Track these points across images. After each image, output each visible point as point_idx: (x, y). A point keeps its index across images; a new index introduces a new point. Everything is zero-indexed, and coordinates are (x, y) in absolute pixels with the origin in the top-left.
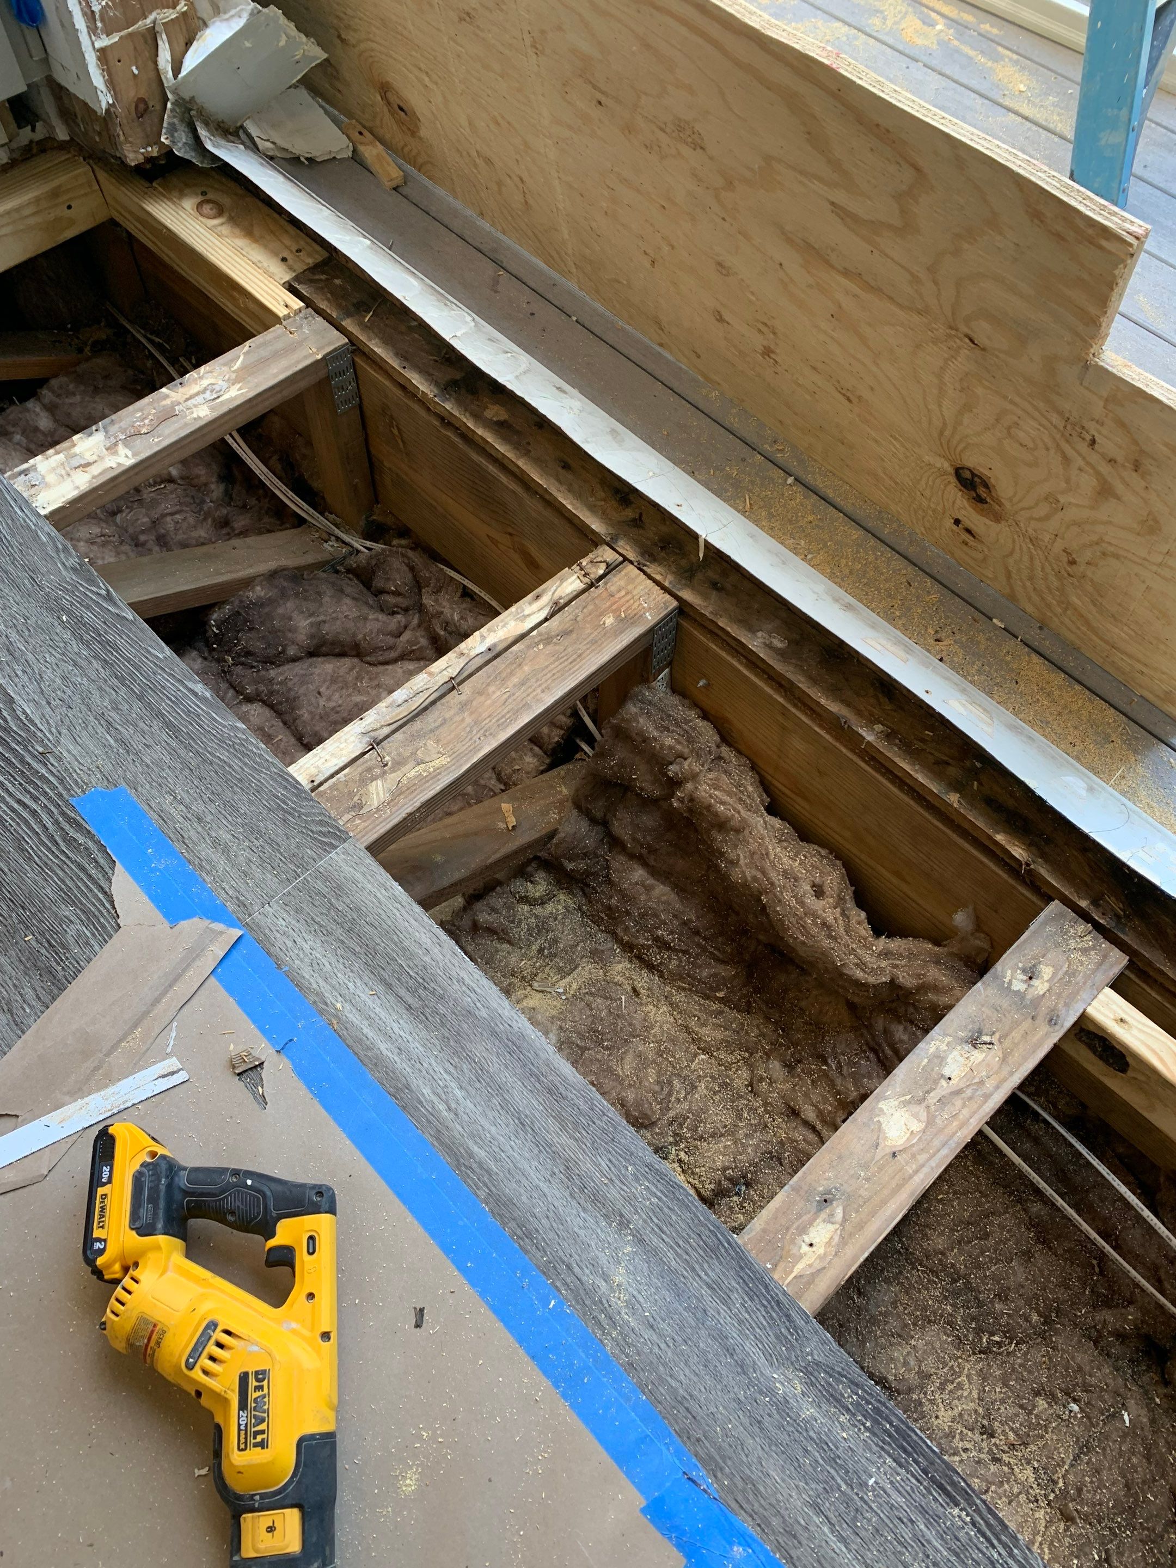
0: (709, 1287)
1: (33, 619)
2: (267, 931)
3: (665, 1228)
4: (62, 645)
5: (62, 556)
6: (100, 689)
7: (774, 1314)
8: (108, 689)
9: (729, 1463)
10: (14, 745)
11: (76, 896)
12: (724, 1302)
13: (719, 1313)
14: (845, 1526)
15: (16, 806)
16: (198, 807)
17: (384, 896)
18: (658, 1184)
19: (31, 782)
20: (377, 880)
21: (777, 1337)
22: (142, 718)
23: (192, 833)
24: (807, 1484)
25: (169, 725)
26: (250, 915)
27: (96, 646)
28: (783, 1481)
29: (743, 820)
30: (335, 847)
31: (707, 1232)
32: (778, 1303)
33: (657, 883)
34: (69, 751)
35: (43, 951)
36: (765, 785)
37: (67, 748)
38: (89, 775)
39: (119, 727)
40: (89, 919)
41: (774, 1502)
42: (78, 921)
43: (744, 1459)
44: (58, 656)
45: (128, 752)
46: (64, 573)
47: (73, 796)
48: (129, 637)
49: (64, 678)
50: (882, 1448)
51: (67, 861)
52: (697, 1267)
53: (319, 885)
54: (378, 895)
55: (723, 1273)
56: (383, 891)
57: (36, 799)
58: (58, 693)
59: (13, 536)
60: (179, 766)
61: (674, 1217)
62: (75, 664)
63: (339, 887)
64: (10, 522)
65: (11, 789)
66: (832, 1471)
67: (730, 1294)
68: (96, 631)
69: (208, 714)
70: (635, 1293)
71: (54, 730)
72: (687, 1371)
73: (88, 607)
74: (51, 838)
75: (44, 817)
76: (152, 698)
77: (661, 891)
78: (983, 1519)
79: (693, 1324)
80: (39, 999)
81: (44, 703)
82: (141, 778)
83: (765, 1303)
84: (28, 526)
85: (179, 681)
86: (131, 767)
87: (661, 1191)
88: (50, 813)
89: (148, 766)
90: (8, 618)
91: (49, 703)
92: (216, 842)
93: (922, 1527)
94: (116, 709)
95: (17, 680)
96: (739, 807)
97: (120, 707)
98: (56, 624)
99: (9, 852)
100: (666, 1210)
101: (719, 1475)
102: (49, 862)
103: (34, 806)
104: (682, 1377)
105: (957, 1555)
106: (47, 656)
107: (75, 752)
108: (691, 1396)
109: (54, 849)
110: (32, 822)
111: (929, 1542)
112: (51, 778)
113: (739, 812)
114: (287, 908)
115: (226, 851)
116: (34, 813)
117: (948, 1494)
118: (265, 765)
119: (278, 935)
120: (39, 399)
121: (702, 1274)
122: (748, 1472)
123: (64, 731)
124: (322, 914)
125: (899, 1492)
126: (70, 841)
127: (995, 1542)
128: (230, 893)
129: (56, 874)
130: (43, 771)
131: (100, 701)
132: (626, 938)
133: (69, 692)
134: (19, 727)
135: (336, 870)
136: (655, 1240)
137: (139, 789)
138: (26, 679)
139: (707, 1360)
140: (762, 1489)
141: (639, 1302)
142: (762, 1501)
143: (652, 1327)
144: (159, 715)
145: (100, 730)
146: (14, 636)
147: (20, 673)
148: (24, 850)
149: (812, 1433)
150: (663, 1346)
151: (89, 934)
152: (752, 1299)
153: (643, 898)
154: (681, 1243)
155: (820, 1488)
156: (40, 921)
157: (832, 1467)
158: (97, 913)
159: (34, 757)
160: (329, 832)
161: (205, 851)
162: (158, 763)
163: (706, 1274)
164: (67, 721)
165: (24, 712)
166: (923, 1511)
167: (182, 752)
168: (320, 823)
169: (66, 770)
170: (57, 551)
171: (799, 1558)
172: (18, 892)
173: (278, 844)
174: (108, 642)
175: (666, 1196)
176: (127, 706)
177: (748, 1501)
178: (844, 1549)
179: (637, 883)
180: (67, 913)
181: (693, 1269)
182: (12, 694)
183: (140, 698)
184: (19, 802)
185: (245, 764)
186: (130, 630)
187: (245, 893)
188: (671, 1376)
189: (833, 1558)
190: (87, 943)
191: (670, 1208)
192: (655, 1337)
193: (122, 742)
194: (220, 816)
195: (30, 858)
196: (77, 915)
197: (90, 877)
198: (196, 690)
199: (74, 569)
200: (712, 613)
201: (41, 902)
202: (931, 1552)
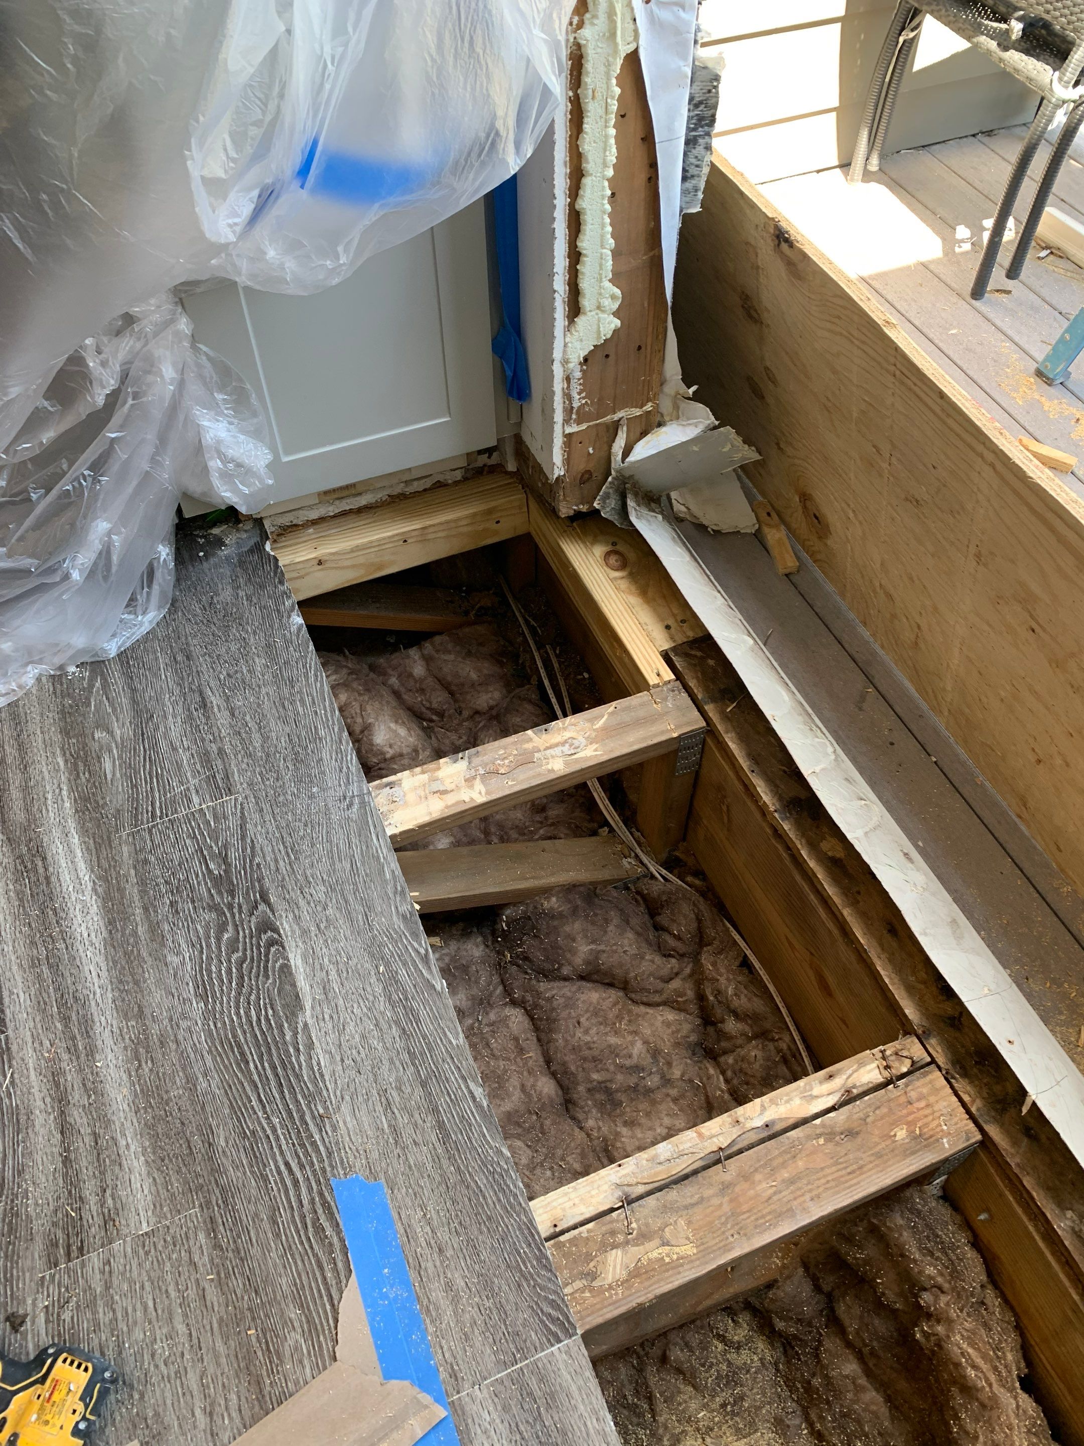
1: (355, 960)
2: (470, 1421)
4: (371, 998)
5: (398, 899)
6: (391, 1061)
8: (397, 1063)
10: (299, 1097)
11: (306, 1298)
15: (283, 1167)
16: (443, 1235)
17: (594, 1428)
19: (303, 1146)
20: (591, 1403)
22: (419, 1108)
23: (430, 1265)
25: (441, 1125)
26: (458, 1393)
27: (400, 1010)
29: (994, 1398)
30: (559, 1341)
33: (869, 1386)
34: (345, 1123)
35: (259, 1353)
36: (1026, 1351)
37: (345, 1118)
38: (355, 1158)
39: (396, 1111)
40: (310, 1331)
42: (300, 1330)
44: (365, 1010)
45: (396, 1142)
46: (395, 918)
47: (334, 1176)
48: (431, 1009)
49: (363, 1037)
51: (309, 1251)
53: (533, 1383)
54: (589, 1423)
56: (595, 1421)
57: (302, 1166)
58: (354, 1051)
59: (363, 864)
60: (438, 1178)
62: (377, 1025)
63: (552, 1395)
64: (364, 848)
65: (284, 1147)
68: (405, 993)
69: (480, 1126)
71: (338, 1093)
73: (405, 964)
74: (302, 1218)
75: (304, 1190)
76: (434, 1089)
77: (872, 1397)
80: (240, 1411)
81: (338, 1058)
82: (400, 1179)
84: (378, 857)
85: (463, 1078)
86: (395, 1161)
88: (310, 1189)
89: (410, 1167)
90: (334, 953)
91: (342, 1061)
92: (449, 1286)
94: (399, 1089)
95: (322, 1024)
96: (993, 1378)
97: (403, 1088)
98: (373, 973)
99: (262, 1220)
102: (294, 1247)
103: (298, 1174)
106: (355, 1006)
107: (350, 1126)
109: (302, 1233)
110: (292, 1193)
112: (322, 1148)
113: (990, 1385)
114: (496, 1400)
115: (455, 1300)
116: (296, 1183)
118: (517, 1208)
119: (479, 1431)
120: (420, 649)
123: (347, 1098)
124: (527, 1422)
126: (319, 1229)
128: (447, 1356)
129: (296, 1263)
130: (317, 1137)
131: (388, 1076)
132: (818, 1426)
133: (363, 1055)
134: (309, 1077)
135: (554, 1372)
137: (396, 1191)
138: (330, 1026)
144: (435, 1111)
145: (379, 1108)
146: (333, 974)
147: (327, 1017)
148: (275, 1222)
151: (305, 1351)
153: (849, 1396)
156: (266, 1315)
158: (319, 1327)
159: (314, 1117)
160: (558, 1319)
161: (438, 1294)
162: (420, 1167)
164: (352, 1086)
165: (319, 1064)
167: (445, 1163)
168: (552, 1304)
169: (337, 1143)
170: (395, 893)
172: (257, 1271)
173: (506, 1313)
174: (412, 1009)
176: (409, 1090)
179: (847, 1377)
180: (293, 1316)
182: (314, 1038)
183: (424, 1084)
184: (287, 1164)
185: (499, 1200)
186: (435, 1003)
187: (460, 1362)
190: (301, 1362)
193: (394, 1129)
194: (461, 1256)
195: (278, 1235)
196: (301, 1321)
197: (324, 1278)
198: (476, 1094)
199: (404, 917)
200: (1018, 1165)
201: (274, 1291)
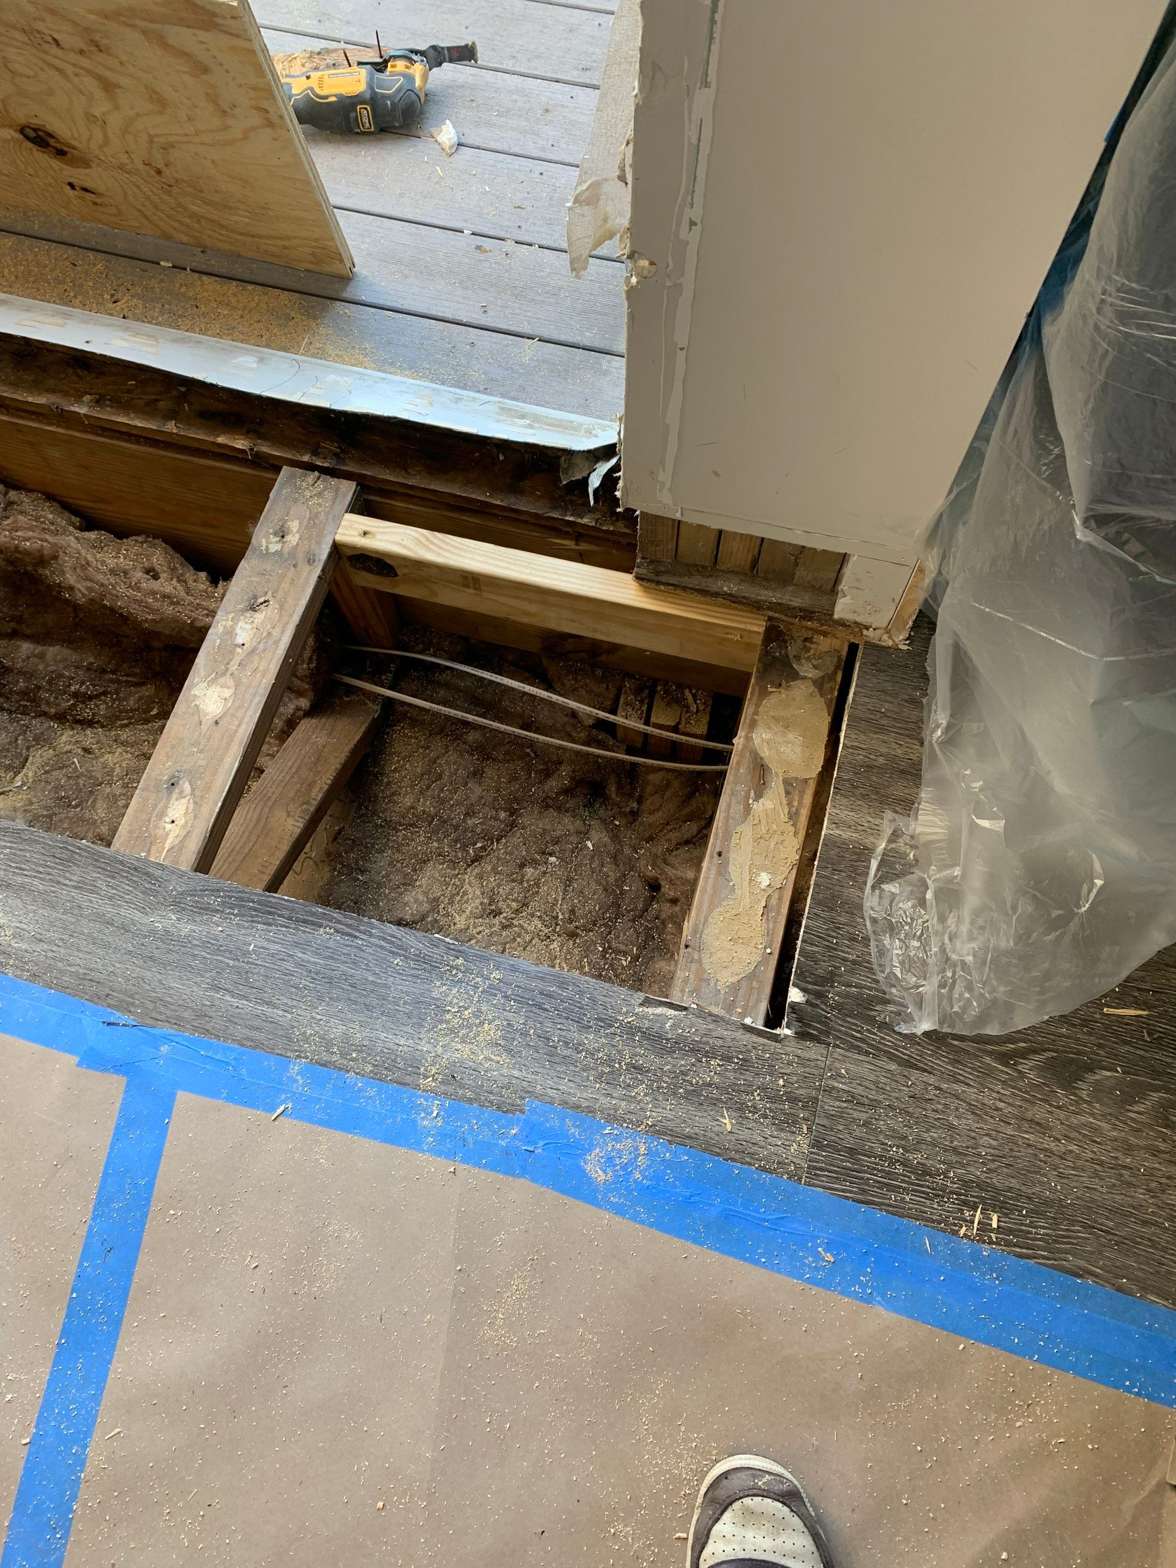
0: (76, 888)
3: (24, 866)
7: (135, 879)
9: (137, 996)
12: (92, 892)
13: (91, 902)
14: (241, 987)
18: (6, 838)
21: (143, 893)
24: (202, 977)
28: (183, 985)
29: (54, 545)
31: (59, 850)
32: (135, 869)
33: (45, 648)
36: (67, 507)
41: (181, 1002)
43: (149, 988)
50: (253, 921)
52: (61, 879)
55: (84, 873)
61: (28, 855)
66: (219, 958)
67: (95, 883)
70: (18, 925)
72: (81, 955)
77: (53, 652)
78: (343, 924)
79: (74, 920)
83: (125, 874)
87: (10, 842)
93: (300, 955)
96: (47, 537)
100: (19, 853)
101: (132, 1009)
104: (78, 961)
105: (332, 958)
108: (91, 970)
111: (309, 962)
113: (46, 541)
117: (313, 923)
121: (67, 882)
122: (154, 994)
125: (275, 942)
127: (357, 934)
132: (53, 711)
136: (19, 879)
139: (94, 939)
140: (169, 999)
141: (23, 929)
142: (172, 1007)
143: (41, 940)
149: (195, 942)
150: (54, 948)
152: (113, 878)
153: (41, 667)
154: (41, 869)
155: (213, 974)
157: (218, 955)
163: (70, 880)
166: (297, 944)
171: (213, 1027)
175: (15, 843)
177: (161, 1013)
178: (246, 1003)
179: (28, 658)
181: (59, 883)
188: (69, 965)
189: (239, 1013)
191: (21, 850)
192: (46, 946)
202: (311, 967)
